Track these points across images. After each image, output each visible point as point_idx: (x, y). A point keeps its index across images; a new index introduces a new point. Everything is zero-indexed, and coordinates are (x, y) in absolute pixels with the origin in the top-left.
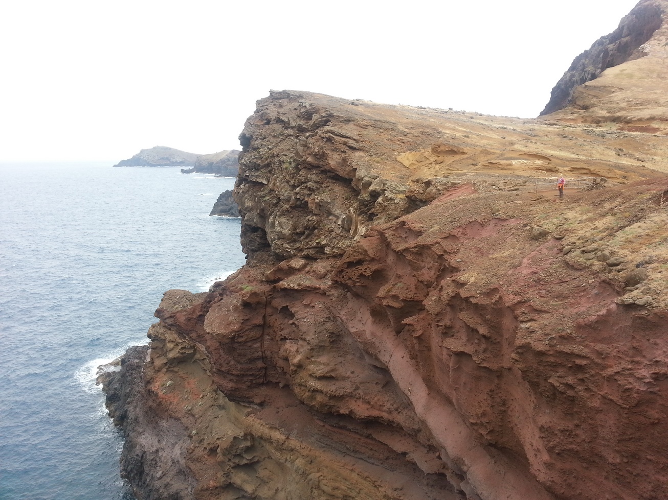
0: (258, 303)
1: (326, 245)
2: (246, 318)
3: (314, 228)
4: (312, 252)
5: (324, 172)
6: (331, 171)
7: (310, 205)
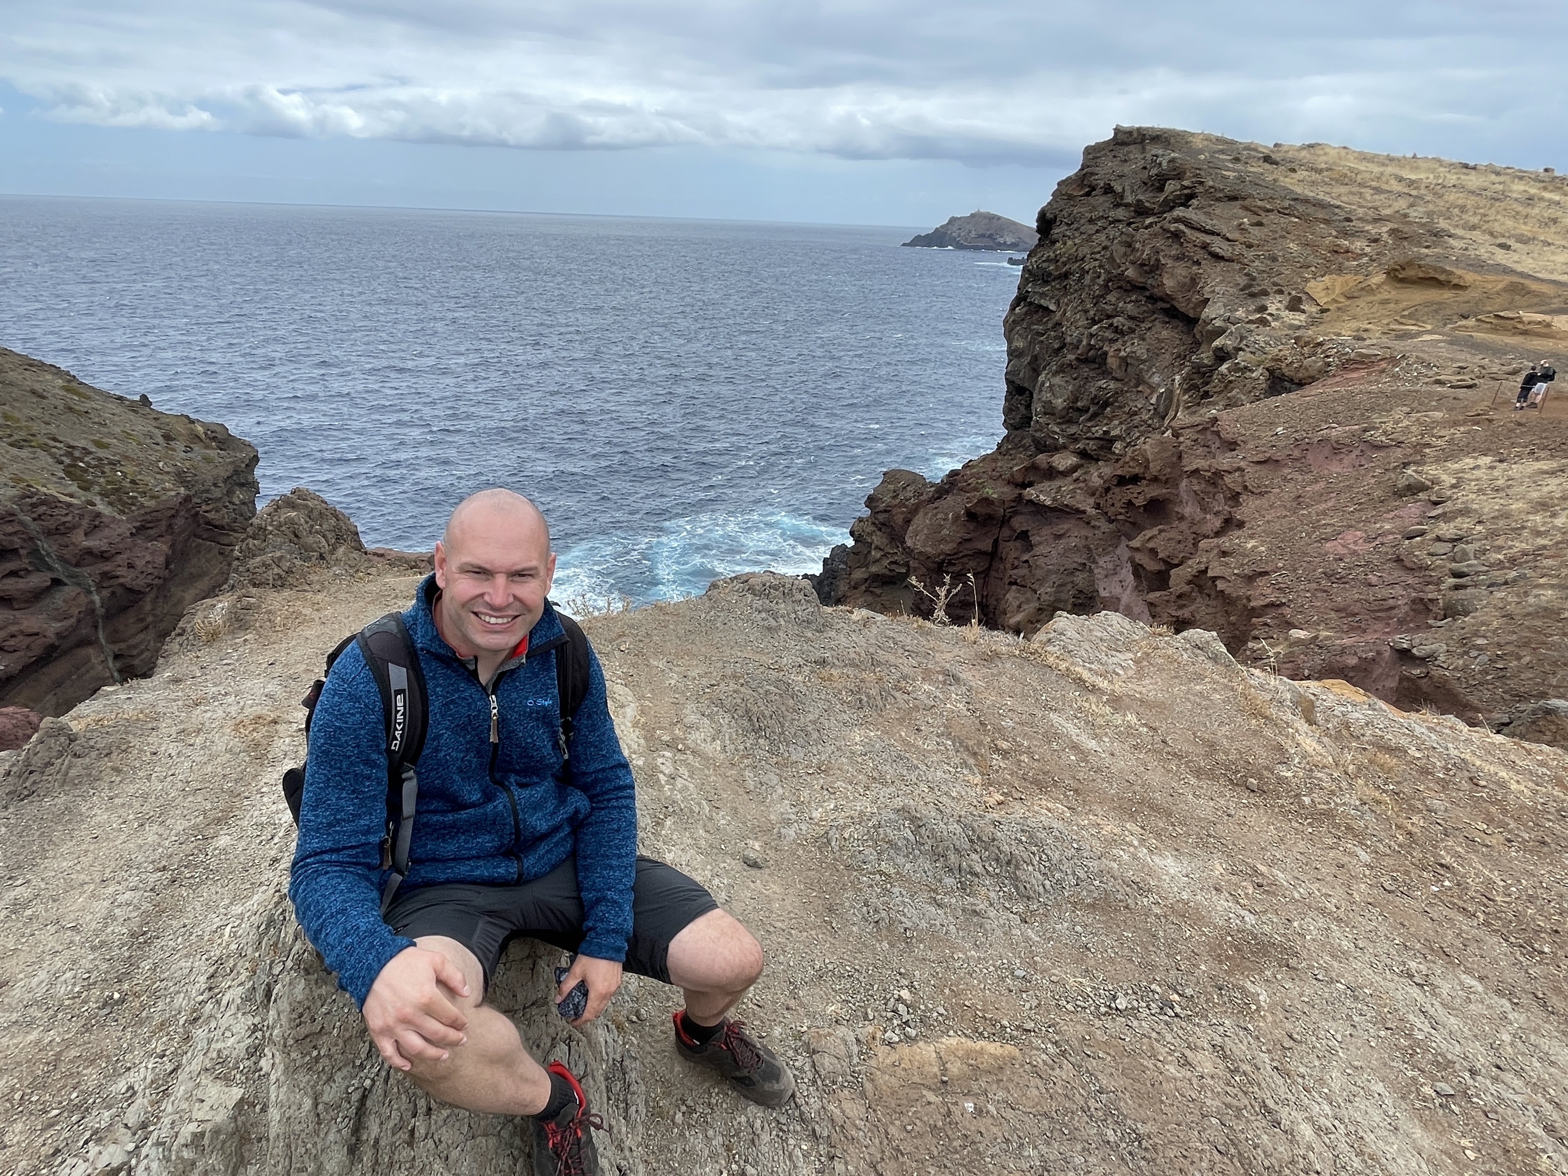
0: (990, 517)
1: (1119, 438)
2: (968, 536)
3: (1106, 404)
4: (1092, 445)
5: (1152, 299)
6: (1166, 298)
7: (1110, 360)
